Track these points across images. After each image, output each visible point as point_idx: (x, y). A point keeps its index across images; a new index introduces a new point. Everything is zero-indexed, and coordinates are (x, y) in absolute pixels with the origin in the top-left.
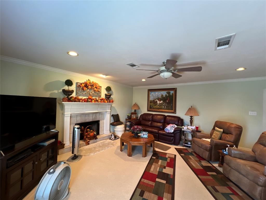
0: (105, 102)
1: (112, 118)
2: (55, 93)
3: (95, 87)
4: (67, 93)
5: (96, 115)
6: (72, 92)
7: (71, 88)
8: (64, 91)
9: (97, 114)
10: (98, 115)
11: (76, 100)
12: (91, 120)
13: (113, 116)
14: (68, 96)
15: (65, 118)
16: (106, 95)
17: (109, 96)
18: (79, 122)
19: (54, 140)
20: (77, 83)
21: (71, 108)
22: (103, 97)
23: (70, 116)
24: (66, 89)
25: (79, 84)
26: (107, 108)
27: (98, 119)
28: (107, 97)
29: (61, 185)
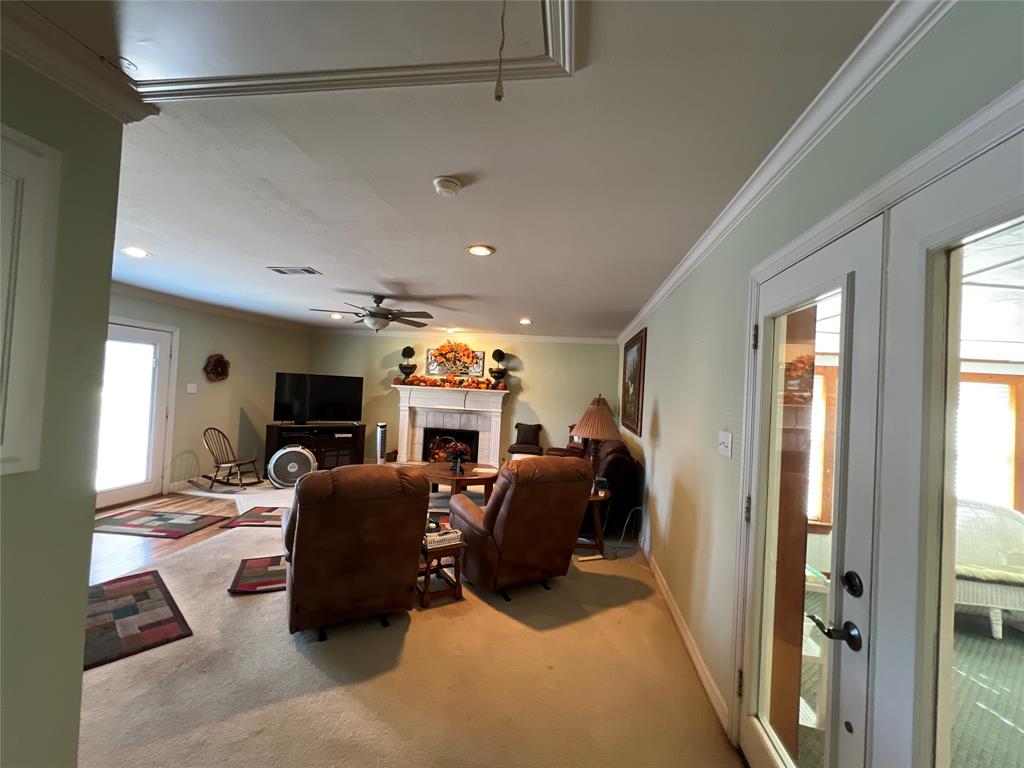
0: (480, 388)
1: (515, 433)
2: (394, 371)
3: (461, 354)
4: (408, 370)
5: (468, 419)
6: (413, 368)
7: (411, 361)
8: (402, 367)
9: (471, 416)
10: (473, 418)
11: (418, 382)
12: (457, 427)
13: (518, 426)
14: (407, 374)
15: (401, 413)
16: (491, 371)
17: (500, 375)
18: (431, 425)
19: (350, 435)
20: (429, 350)
21: (409, 397)
22: (487, 375)
23: (413, 412)
24: (405, 363)
25: (432, 351)
26: (491, 404)
27: (473, 428)
28: (494, 377)
29: (293, 468)
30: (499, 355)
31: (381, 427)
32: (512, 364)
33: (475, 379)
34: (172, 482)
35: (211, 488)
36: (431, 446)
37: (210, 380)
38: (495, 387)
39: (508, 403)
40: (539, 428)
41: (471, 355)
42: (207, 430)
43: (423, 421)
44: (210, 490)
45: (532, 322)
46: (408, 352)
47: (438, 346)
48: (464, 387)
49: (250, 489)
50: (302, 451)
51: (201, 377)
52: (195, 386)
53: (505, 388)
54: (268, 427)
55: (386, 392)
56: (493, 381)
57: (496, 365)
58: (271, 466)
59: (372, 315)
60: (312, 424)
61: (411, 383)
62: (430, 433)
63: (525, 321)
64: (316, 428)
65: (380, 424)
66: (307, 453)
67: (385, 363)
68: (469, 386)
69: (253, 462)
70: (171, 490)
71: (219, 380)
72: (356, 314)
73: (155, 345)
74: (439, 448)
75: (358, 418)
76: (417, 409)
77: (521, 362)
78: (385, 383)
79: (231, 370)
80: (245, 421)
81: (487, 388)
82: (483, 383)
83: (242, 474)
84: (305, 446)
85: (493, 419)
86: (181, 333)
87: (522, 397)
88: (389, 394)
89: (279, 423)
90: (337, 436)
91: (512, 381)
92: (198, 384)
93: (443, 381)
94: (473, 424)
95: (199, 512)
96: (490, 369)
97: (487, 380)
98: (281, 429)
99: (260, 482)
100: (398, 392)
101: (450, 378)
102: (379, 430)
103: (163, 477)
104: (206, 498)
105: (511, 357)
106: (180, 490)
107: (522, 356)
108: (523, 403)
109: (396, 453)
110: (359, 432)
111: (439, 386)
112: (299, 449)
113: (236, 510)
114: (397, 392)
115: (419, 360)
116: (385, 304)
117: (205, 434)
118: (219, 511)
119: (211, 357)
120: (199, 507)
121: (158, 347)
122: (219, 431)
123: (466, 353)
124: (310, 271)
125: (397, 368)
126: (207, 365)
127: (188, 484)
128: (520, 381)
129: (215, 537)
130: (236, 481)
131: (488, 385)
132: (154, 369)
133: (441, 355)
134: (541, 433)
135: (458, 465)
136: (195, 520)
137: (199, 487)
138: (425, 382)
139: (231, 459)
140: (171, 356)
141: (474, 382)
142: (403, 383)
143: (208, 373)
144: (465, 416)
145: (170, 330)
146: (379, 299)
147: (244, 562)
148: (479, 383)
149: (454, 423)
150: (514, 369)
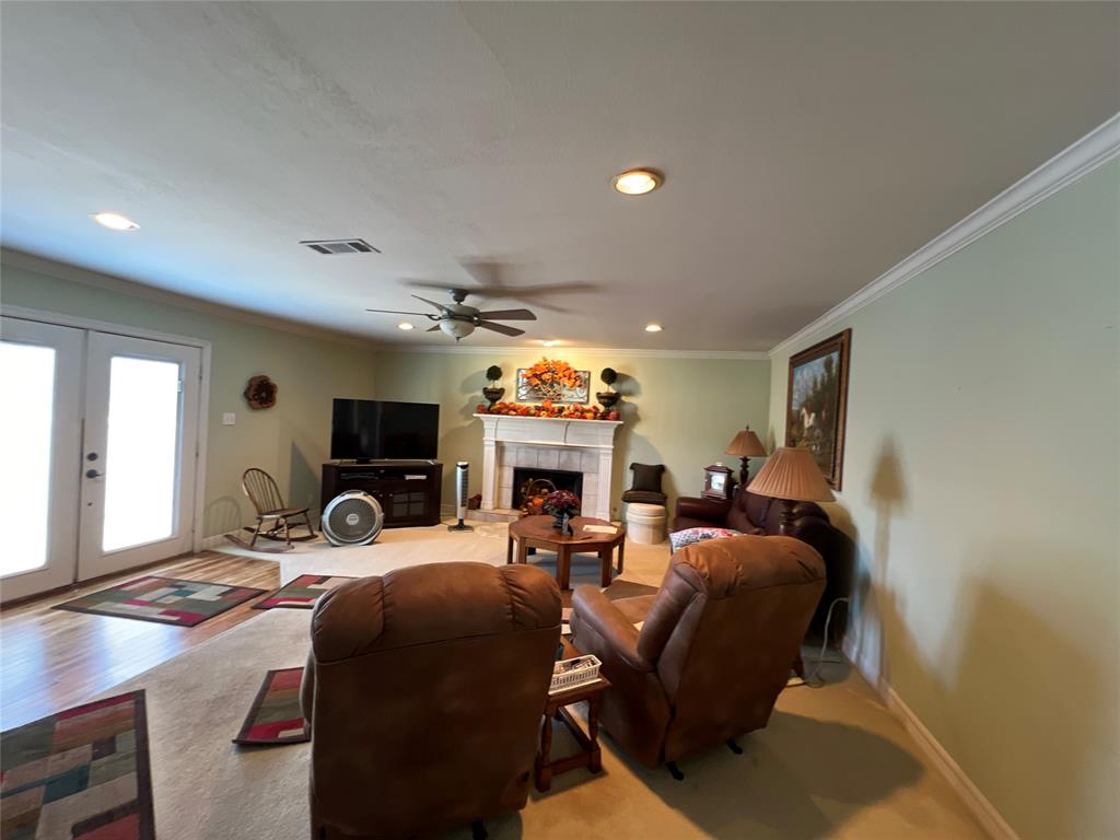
0: (585, 418)
2: (476, 397)
3: (561, 375)
4: (494, 395)
5: (569, 456)
6: (501, 392)
7: (498, 384)
8: (487, 392)
9: (573, 453)
10: (575, 456)
11: (506, 410)
12: (555, 467)
13: (633, 467)
14: (493, 401)
15: (486, 449)
16: (599, 396)
17: (610, 401)
18: (523, 464)
19: (423, 477)
20: (519, 370)
21: (496, 429)
22: (594, 401)
23: (500, 447)
24: (490, 387)
25: (524, 372)
26: (600, 438)
27: (575, 469)
28: (604, 404)
29: (353, 520)
30: (610, 376)
31: (463, 467)
32: (625, 386)
33: (579, 406)
34: (205, 536)
35: (253, 544)
36: (523, 490)
37: (253, 408)
38: (604, 417)
39: (620, 437)
40: (661, 469)
41: (573, 376)
42: (247, 471)
43: (513, 460)
44: (251, 547)
45: (663, 328)
46: (494, 373)
47: (530, 364)
48: (566, 416)
49: (300, 547)
50: (365, 499)
51: (242, 404)
52: (233, 415)
53: (617, 418)
54: (324, 466)
55: (469, 423)
56: (602, 408)
57: (605, 388)
58: (326, 517)
59: (452, 316)
60: (377, 462)
61: (499, 413)
62: (521, 475)
63: (653, 328)
64: (381, 468)
65: (460, 464)
66: (370, 500)
67: (466, 387)
68: (570, 415)
69: (304, 512)
70: (205, 547)
71: (263, 408)
72: (430, 316)
73: (179, 362)
74: (534, 493)
75: (434, 455)
76: (506, 445)
77: (637, 385)
78: (466, 412)
79: (279, 396)
80: (297, 457)
81: (595, 418)
82: (589, 411)
83: (291, 526)
84: (369, 492)
85: (602, 457)
86: (213, 348)
87: (639, 430)
88: (470, 426)
89: (338, 461)
90: (408, 477)
91: (626, 409)
92: (236, 413)
93: (537, 408)
94: (575, 464)
95: (231, 581)
96: (598, 393)
97: (595, 407)
98: (340, 470)
99: (313, 537)
100: (482, 423)
101: (547, 405)
102: (459, 471)
103: (193, 531)
104: (245, 558)
105: (625, 378)
106: (216, 546)
107: (639, 377)
108: (641, 438)
109: (479, 498)
110: (434, 473)
111: (534, 415)
112: (360, 496)
113: (278, 579)
114: (480, 423)
115: (507, 382)
116: (469, 301)
117: (244, 477)
118: (255, 581)
119: (253, 379)
120: (234, 572)
121: (184, 367)
122: (263, 473)
123: (567, 373)
124: (362, 247)
125: (480, 393)
126: (249, 389)
127: (226, 540)
128: (636, 408)
129: (242, 625)
130: (283, 536)
131: (595, 414)
132: (179, 393)
133: (535, 376)
134: (664, 476)
135: (565, 521)
136: (223, 594)
137: (238, 542)
138: (515, 410)
139: (279, 507)
140: (201, 378)
141: (577, 410)
142: (489, 411)
143: (249, 400)
144: (564, 455)
145: (200, 345)
146: (460, 294)
147: (272, 674)
148: (583, 411)
149: (551, 463)
150: (630, 394)
